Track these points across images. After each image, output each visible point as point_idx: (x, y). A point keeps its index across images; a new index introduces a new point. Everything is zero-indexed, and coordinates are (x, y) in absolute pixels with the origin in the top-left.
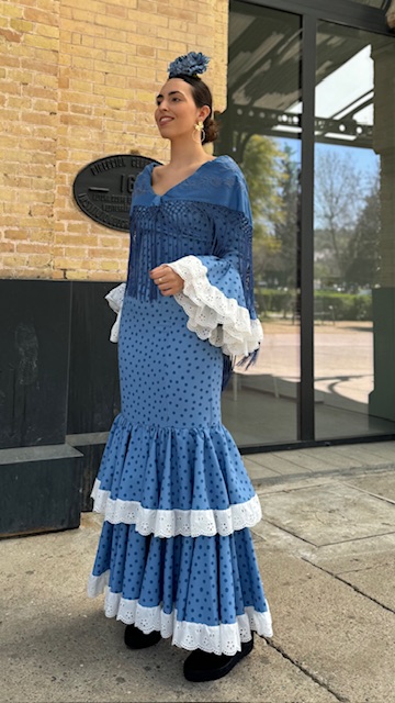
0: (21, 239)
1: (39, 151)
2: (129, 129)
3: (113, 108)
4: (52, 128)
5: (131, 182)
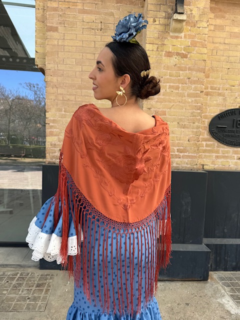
0: (184, 153)
1: (194, 111)
2: (239, 95)
3: (231, 86)
4: (201, 99)
5: (239, 122)
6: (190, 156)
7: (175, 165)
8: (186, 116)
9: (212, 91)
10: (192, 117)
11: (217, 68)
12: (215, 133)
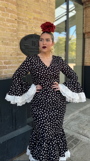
0: (9, 64)
1: (12, 33)
2: (34, 26)
3: (29, 19)
4: (16, 24)
5: (35, 43)
6: (13, 66)
7: (3, 74)
8: (8, 36)
9: (19, 21)
10: (11, 38)
11: (20, 5)
12: (24, 49)
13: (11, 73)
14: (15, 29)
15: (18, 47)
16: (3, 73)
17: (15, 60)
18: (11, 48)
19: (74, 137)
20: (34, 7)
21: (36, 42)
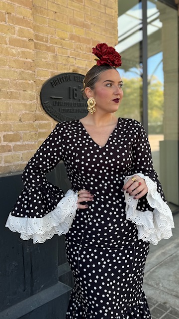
0: (16, 141)
2: (71, 54)
3: (61, 39)
4: (31, 51)
5: (75, 92)
7: (2, 164)
8: (12, 78)
9: (37, 43)
10: (20, 81)
11: (41, 8)
12: (49, 107)
13: (20, 162)
14: (29, 60)
15: (37, 102)
16: (3, 162)
17: (30, 132)
18: (20, 104)
19: (168, 305)
20: (72, 11)
21: (76, 90)
